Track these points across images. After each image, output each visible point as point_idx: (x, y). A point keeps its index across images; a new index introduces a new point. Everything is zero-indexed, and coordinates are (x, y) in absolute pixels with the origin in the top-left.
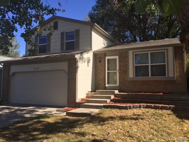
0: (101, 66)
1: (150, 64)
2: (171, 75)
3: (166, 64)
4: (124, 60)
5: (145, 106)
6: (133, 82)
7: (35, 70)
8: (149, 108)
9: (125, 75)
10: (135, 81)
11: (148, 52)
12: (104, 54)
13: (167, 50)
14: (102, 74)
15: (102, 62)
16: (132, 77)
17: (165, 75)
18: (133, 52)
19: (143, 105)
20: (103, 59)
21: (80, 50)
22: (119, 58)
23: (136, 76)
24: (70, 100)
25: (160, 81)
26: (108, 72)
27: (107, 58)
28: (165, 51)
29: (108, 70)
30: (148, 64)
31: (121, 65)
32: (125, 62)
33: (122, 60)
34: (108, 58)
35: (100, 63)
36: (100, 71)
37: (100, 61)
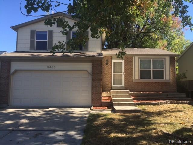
0: (107, 68)
1: (152, 69)
2: (168, 78)
3: (164, 69)
4: (129, 64)
5: (170, 102)
6: (137, 83)
7: (49, 69)
8: (173, 103)
9: (130, 77)
10: (139, 82)
11: (150, 59)
12: (111, 57)
13: (165, 58)
14: (109, 75)
15: (108, 65)
16: (138, 79)
17: (163, 78)
18: (139, 58)
19: (169, 102)
20: (110, 62)
21: (89, 51)
22: (125, 62)
23: (141, 78)
24: (95, 99)
25: (159, 83)
26: (114, 74)
27: (113, 61)
28: (164, 59)
29: (114, 72)
30: (151, 68)
31: (127, 69)
32: (130, 66)
33: (128, 64)
34: (115, 61)
35: (107, 65)
36: (107, 73)
37: (107, 64)
